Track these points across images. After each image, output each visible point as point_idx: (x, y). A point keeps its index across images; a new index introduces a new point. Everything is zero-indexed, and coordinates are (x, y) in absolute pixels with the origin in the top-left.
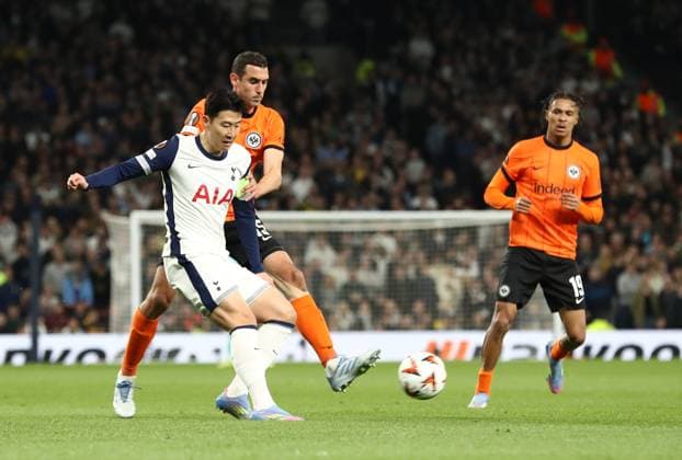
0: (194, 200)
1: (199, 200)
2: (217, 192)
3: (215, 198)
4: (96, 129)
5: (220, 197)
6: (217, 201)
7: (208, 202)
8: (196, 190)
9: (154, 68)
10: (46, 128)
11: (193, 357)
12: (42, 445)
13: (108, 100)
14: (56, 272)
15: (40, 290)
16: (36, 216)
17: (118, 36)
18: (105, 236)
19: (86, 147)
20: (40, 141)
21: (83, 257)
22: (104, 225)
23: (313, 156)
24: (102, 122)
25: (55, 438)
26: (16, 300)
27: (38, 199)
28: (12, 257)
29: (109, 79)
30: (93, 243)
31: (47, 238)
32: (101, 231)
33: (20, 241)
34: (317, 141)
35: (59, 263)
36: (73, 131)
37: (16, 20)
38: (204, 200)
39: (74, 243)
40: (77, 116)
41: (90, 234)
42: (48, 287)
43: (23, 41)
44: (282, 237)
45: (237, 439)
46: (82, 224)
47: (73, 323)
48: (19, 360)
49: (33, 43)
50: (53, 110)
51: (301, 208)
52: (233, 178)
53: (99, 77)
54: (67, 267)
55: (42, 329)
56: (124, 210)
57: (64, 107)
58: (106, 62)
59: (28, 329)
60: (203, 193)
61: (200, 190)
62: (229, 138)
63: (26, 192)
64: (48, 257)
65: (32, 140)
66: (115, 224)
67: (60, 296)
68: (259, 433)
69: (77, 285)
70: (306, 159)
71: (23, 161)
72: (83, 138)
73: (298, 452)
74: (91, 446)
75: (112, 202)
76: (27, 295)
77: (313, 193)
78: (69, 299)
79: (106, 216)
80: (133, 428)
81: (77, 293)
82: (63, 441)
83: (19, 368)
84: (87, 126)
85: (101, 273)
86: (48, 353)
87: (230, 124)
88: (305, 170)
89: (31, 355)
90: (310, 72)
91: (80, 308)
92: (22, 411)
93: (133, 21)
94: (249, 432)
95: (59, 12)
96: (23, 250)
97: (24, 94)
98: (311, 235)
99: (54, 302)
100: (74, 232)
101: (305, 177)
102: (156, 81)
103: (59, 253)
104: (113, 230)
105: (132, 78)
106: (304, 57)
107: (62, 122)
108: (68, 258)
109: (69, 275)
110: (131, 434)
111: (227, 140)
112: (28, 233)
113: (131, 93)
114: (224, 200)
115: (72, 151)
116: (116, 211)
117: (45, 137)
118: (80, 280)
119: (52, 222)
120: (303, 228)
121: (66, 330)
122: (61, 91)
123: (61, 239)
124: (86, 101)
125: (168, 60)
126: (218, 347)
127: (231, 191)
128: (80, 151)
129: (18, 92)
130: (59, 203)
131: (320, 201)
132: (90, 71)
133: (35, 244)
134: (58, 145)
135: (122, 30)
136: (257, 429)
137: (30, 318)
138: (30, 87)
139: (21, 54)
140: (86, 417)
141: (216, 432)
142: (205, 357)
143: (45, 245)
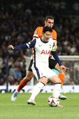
0: (41, 54)
1: (42, 54)
2: (46, 51)
3: (46, 53)
4: (22, 35)
5: (47, 52)
6: (47, 53)
7: (45, 54)
8: (41, 51)
9: (37, 21)
10: (10, 35)
11: (46, 91)
12: (9, 113)
13: (25, 28)
14: (13, 71)
15: (9, 75)
16: (8, 57)
17: (28, 12)
18: (25, 62)
19: (20, 40)
20: (8, 38)
21: (19, 67)
22: (24, 59)
23: (76, 42)
24: (24, 34)
25: (12, 111)
26: (3, 77)
27: (8, 52)
28: (2, 67)
29: (26, 23)
30: (22, 63)
31: (10, 62)
32: (24, 60)
33: (4, 63)
34: (77, 38)
35: (13, 68)
36: (16, 36)
37: (3, 8)
38: (44, 54)
39: (17, 63)
40: (18, 32)
41: (21, 61)
42: (10, 74)
43: (4, 14)
44: (68, 62)
45: (57, 112)
46: (19, 59)
47: (17, 83)
48: (3, 92)
49: (7, 14)
50: (12, 31)
51: (73, 55)
52: (50, 47)
53: (23, 22)
54: (15, 69)
55: (9, 84)
56: (29, 55)
57: (14, 30)
58: (25, 19)
59: (5, 84)
60: (43, 52)
61: (42, 51)
62: (48, 38)
63: (5, 51)
64: (11, 67)
65: (6, 38)
66: (27, 59)
67: (13, 76)
68: (63, 110)
69: (18, 73)
70: (74, 43)
71: (4, 43)
72: (19, 38)
73: (72, 115)
74: (21, 113)
75: (26, 53)
76: (5, 76)
77: (76, 51)
78: (16, 77)
79: (25, 57)
80: (32, 109)
81: (18, 75)
82: (14, 112)
83: (3, 94)
84: (20, 35)
85: (24, 70)
86: (11, 90)
87: (48, 35)
88: (74, 46)
89: (6, 91)
90: (75, 22)
91: (18, 79)
92: (4, 104)
93: (31, 9)
94: (60, 110)
95: (13, 6)
96: (4, 65)
97: (5, 27)
98: (75, 61)
99: (12, 77)
100: (17, 60)
101: (74, 47)
102: (37, 24)
103: (13, 66)
104: (26, 60)
105: (31, 23)
106: (74, 18)
107: (14, 34)
108: (16, 67)
109: (16, 71)
110: (31, 110)
111: (48, 39)
112: (6, 61)
113: (31, 27)
114: (48, 53)
115: (17, 41)
116: (27, 55)
117: (10, 37)
118: (19, 72)
119: (12, 58)
120: (73, 60)
121: (15, 84)
122: (14, 26)
123: (14, 62)
124: (20, 29)
125: (40, 18)
126: (52, 89)
127: (50, 51)
128: (18, 41)
129: (3, 26)
130: (13, 53)
131: (77, 53)
132: (21, 21)
133: (7, 64)
134: (13, 39)
135: (29, 11)
136: (62, 109)
137: (6, 82)
138: (6, 25)
139: (4, 17)
140: (20, 106)
141: (52, 110)
142: (49, 91)
143: (10, 64)
